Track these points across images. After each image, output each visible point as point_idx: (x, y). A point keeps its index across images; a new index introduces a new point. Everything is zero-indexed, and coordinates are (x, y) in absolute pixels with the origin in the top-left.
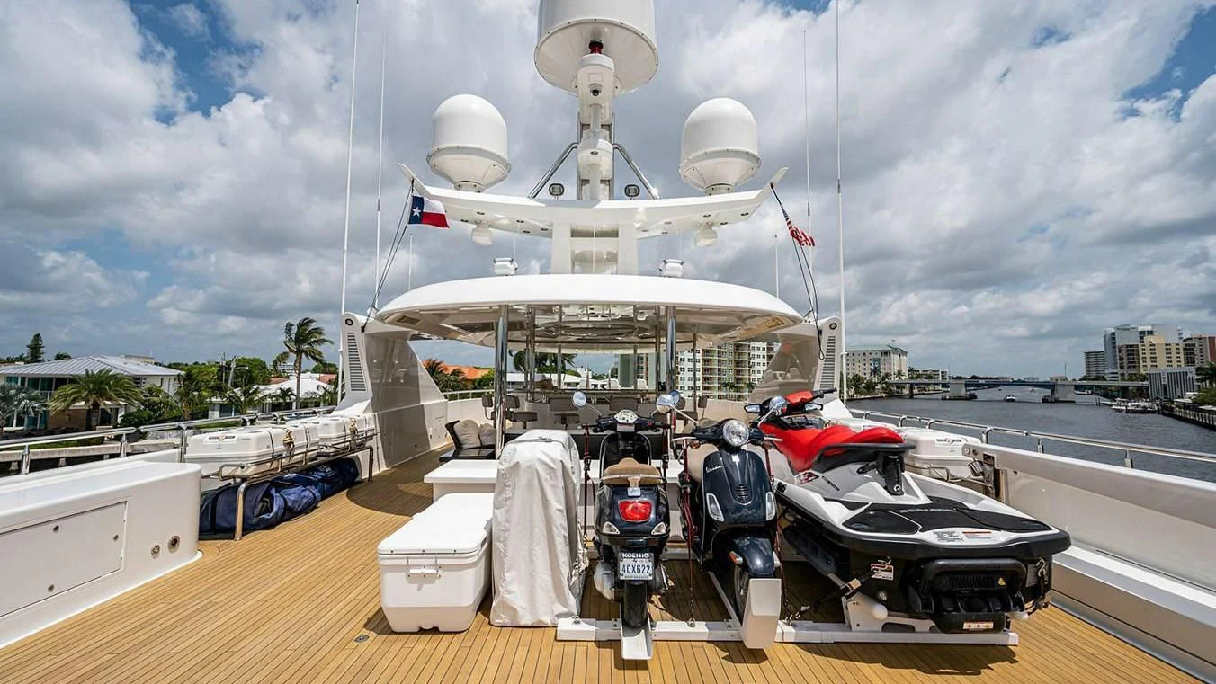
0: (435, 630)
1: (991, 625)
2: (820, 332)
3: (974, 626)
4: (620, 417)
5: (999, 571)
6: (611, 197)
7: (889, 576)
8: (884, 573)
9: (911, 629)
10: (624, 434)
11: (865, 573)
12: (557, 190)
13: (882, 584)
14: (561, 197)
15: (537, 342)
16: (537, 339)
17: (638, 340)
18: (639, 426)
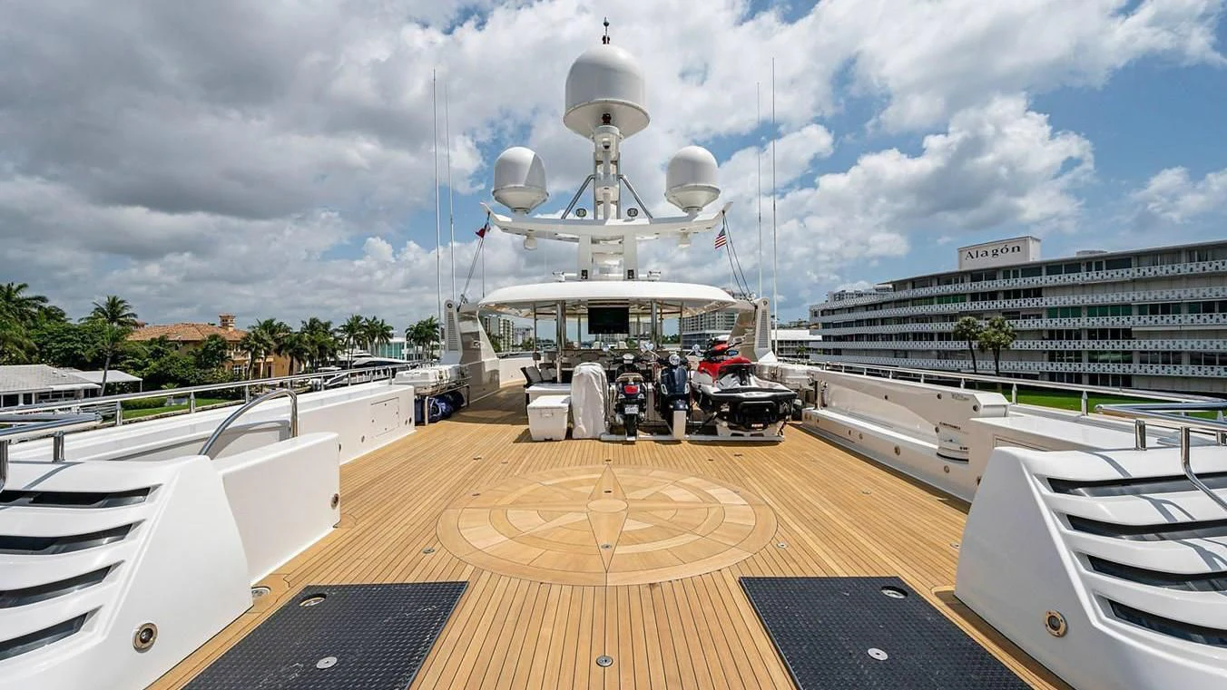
0: (551, 440)
1: (762, 425)
2: (756, 307)
3: (756, 426)
4: (625, 357)
5: (767, 405)
6: (618, 217)
7: (728, 410)
8: (726, 409)
9: (742, 435)
10: (627, 364)
11: (719, 409)
12: (581, 212)
13: (725, 413)
14: (584, 218)
15: (568, 314)
16: (567, 311)
17: (640, 311)
18: (634, 361)
